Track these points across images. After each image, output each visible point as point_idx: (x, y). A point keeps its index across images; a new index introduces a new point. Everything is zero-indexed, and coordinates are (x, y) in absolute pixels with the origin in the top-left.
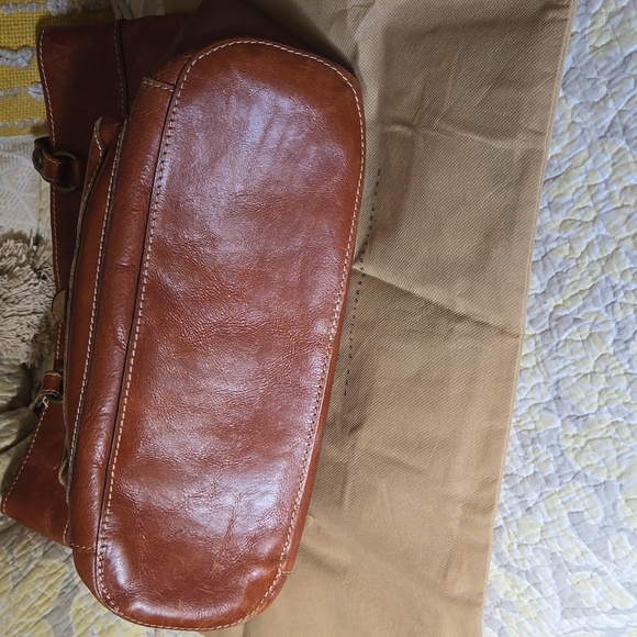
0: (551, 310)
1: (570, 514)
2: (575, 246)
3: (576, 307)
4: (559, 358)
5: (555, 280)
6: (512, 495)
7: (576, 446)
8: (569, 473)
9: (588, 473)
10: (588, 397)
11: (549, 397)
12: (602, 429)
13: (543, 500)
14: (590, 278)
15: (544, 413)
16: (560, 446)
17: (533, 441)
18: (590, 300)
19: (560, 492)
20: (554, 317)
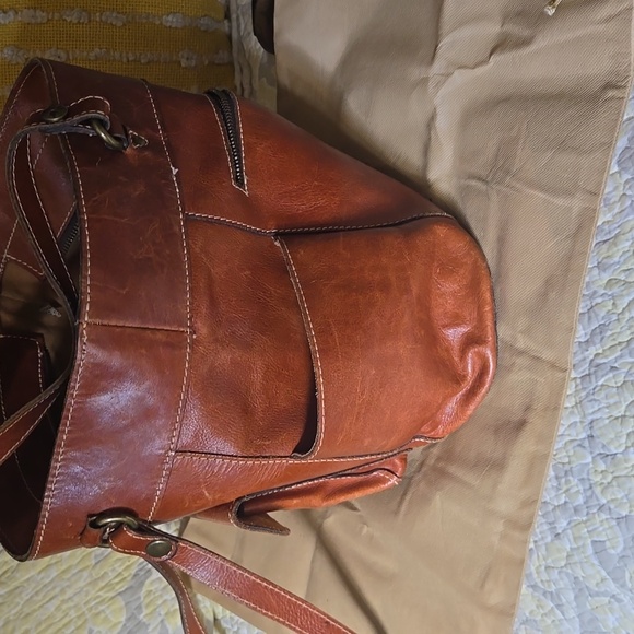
0: (592, 357)
1: (594, 542)
2: (618, 302)
3: (614, 357)
4: (595, 400)
5: (598, 331)
6: (544, 521)
7: (604, 481)
8: (595, 506)
9: (612, 506)
10: (618, 437)
11: (583, 435)
12: (627, 468)
13: (571, 529)
14: (629, 332)
15: (578, 449)
16: (589, 480)
17: (566, 472)
18: (626, 351)
19: (586, 521)
20: (594, 363)
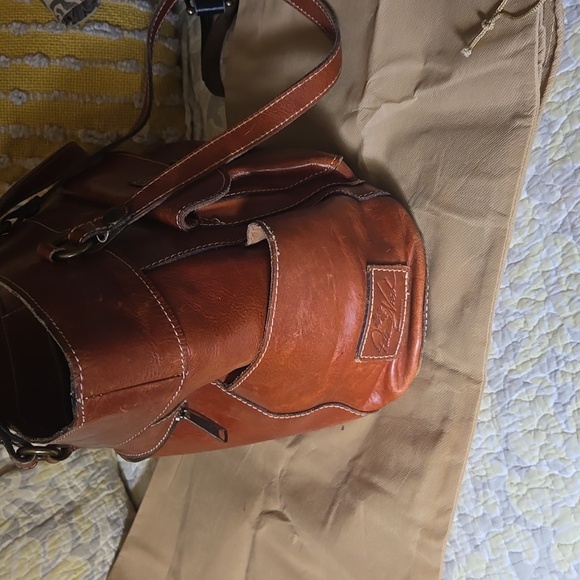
0: (506, 373)
1: (511, 553)
2: (528, 320)
3: (526, 373)
4: (510, 414)
5: (511, 348)
6: (464, 533)
7: (519, 493)
8: (512, 517)
9: (527, 518)
10: (531, 450)
11: (500, 449)
12: (541, 480)
13: (489, 540)
14: (539, 349)
15: (496, 461)
16: (505, 492)
17: (484, 485)
18: (537, 367)
19: (504, 533)
20: (508, 379)
